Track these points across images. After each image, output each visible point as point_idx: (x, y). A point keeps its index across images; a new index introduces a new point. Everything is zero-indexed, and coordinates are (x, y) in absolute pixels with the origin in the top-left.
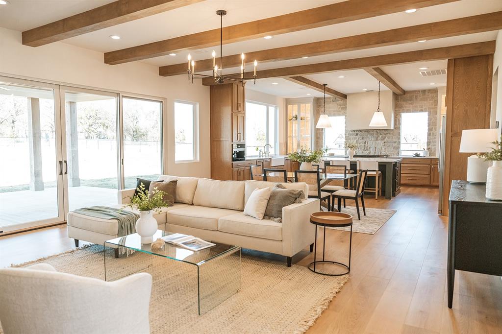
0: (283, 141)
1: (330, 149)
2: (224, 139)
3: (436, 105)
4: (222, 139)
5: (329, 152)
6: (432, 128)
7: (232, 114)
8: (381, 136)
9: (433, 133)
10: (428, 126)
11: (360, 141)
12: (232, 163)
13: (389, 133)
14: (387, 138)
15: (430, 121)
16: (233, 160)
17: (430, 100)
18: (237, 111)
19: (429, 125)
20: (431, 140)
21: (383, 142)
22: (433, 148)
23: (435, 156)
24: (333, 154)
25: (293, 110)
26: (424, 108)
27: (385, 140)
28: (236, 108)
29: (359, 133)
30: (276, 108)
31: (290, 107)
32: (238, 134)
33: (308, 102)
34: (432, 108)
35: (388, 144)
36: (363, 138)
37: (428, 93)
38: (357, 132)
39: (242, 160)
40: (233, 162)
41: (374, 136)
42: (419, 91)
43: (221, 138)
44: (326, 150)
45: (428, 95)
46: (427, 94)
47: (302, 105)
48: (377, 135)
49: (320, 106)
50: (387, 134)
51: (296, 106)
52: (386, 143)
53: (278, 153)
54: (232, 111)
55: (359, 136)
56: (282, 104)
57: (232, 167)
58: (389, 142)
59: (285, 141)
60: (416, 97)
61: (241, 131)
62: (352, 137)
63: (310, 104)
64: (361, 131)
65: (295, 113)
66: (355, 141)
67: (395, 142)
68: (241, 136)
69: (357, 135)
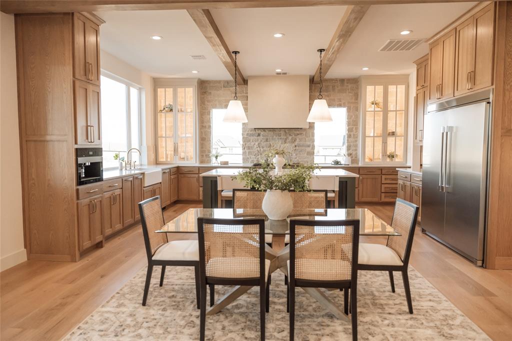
0: (151, 143)
1: (222, 155)
2: (54, 138)
3: (357, 99)
4: (48, 138)
5: (220, 159)
6: (353, 128)
7: (74, 82)
8: (290, 138)
9: (354, 135)
10: (348, 126)
11: (263, 144)
12: (77, 190)
13: (301, 134)
14: (298, 140)
15: (350, 119)
16: (80, 182)
17: (349, 92)
18: (83, 78)
19: (349, 124)
20: (352, 144)
21: (293, 145)
22: (354, 153)
23: (358, 164)
24: (227, 163)
25: (165, 96)
26: (343, 102)
27: (296, 143)
28: (82, 72)
29: (262, 133)
30: (140, 90)
31: (161, 91)
32: (87, 126)
33: (189, 86)
34: (352, 103)
35: (300, 148)
36: (267, 140)
37: (348, 83)
38: (259, 132)
39: (96, 181)
40: (80, 187)
41: (282, 137)
42: (336, 80)
43: (46, 134)
44: (216, 157)
45: (347, 86)
46: (346, 84)
47: (179, 90)
48: (286, 135)
49: (205, 92)
50: (298, 134)
51: (170, 91)
52: (297, 148)
53: (145, 161)
54: (74, 76)
55: (261, 137)
56: (148, 86)
57: (78, 198)
58: (301, 146)
59: (153, 143)
60: (334, 87)
61: (93, 121)
62: (252, 138)
63: (192, 89)
64: (264, 129)
65: (170, 101)
66: (257, 143)
67: (309, 146)
68: (94, 131)
69: (259, 135)
